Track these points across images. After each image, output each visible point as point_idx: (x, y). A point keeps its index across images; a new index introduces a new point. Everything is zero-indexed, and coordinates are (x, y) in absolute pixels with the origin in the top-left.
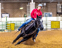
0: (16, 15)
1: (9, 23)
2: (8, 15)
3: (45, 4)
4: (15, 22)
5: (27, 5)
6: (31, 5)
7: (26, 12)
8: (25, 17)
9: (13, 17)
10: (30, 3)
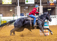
0: (8, 15)
1: (3, 20)
2: (2, 15)
3: (27, 8)
4: (7, 20)
5: (15, 8)
6: (17, 8)
7: (14, 13)
8: (13, 16)
9: (6, 16)
10: (17, 7)
